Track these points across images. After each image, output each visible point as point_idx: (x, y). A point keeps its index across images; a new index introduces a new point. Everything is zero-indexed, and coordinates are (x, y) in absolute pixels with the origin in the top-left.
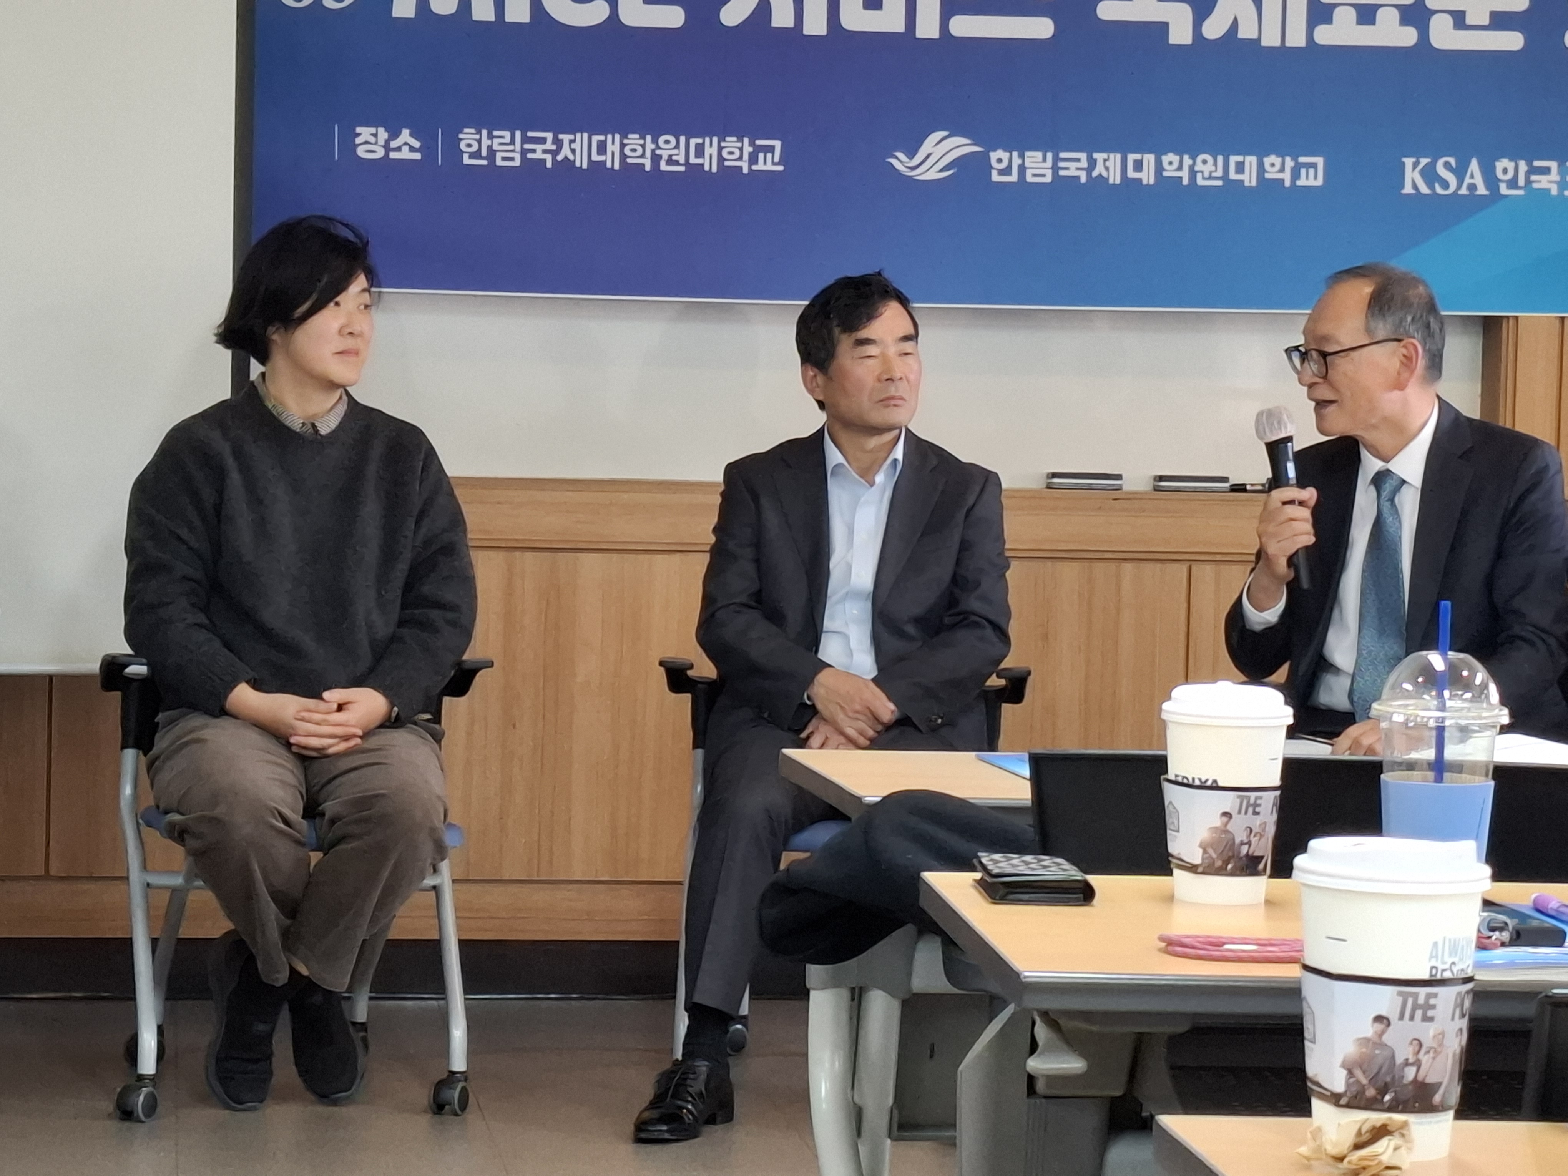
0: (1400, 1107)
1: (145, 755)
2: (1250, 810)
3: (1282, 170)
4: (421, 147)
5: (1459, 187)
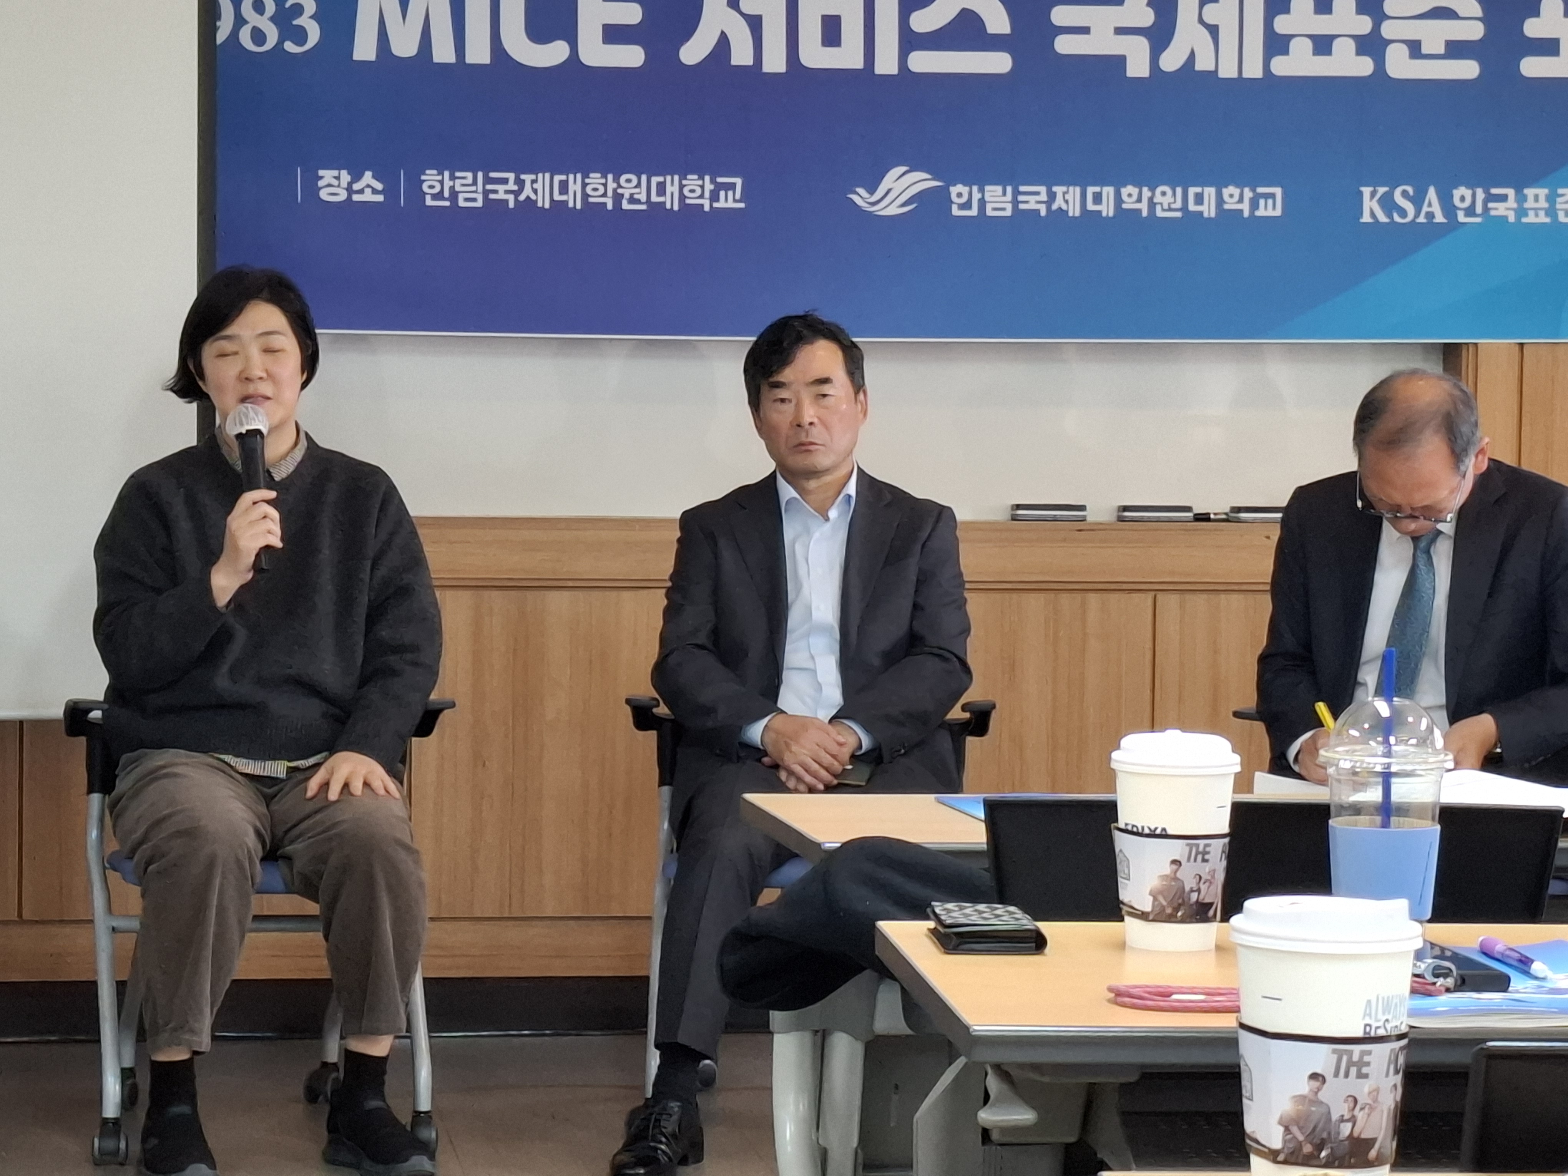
0: (1337, 1163)
2: (1200, 857)
3: (1241, 200)
4: (383, 189)
5: (1417, 215)
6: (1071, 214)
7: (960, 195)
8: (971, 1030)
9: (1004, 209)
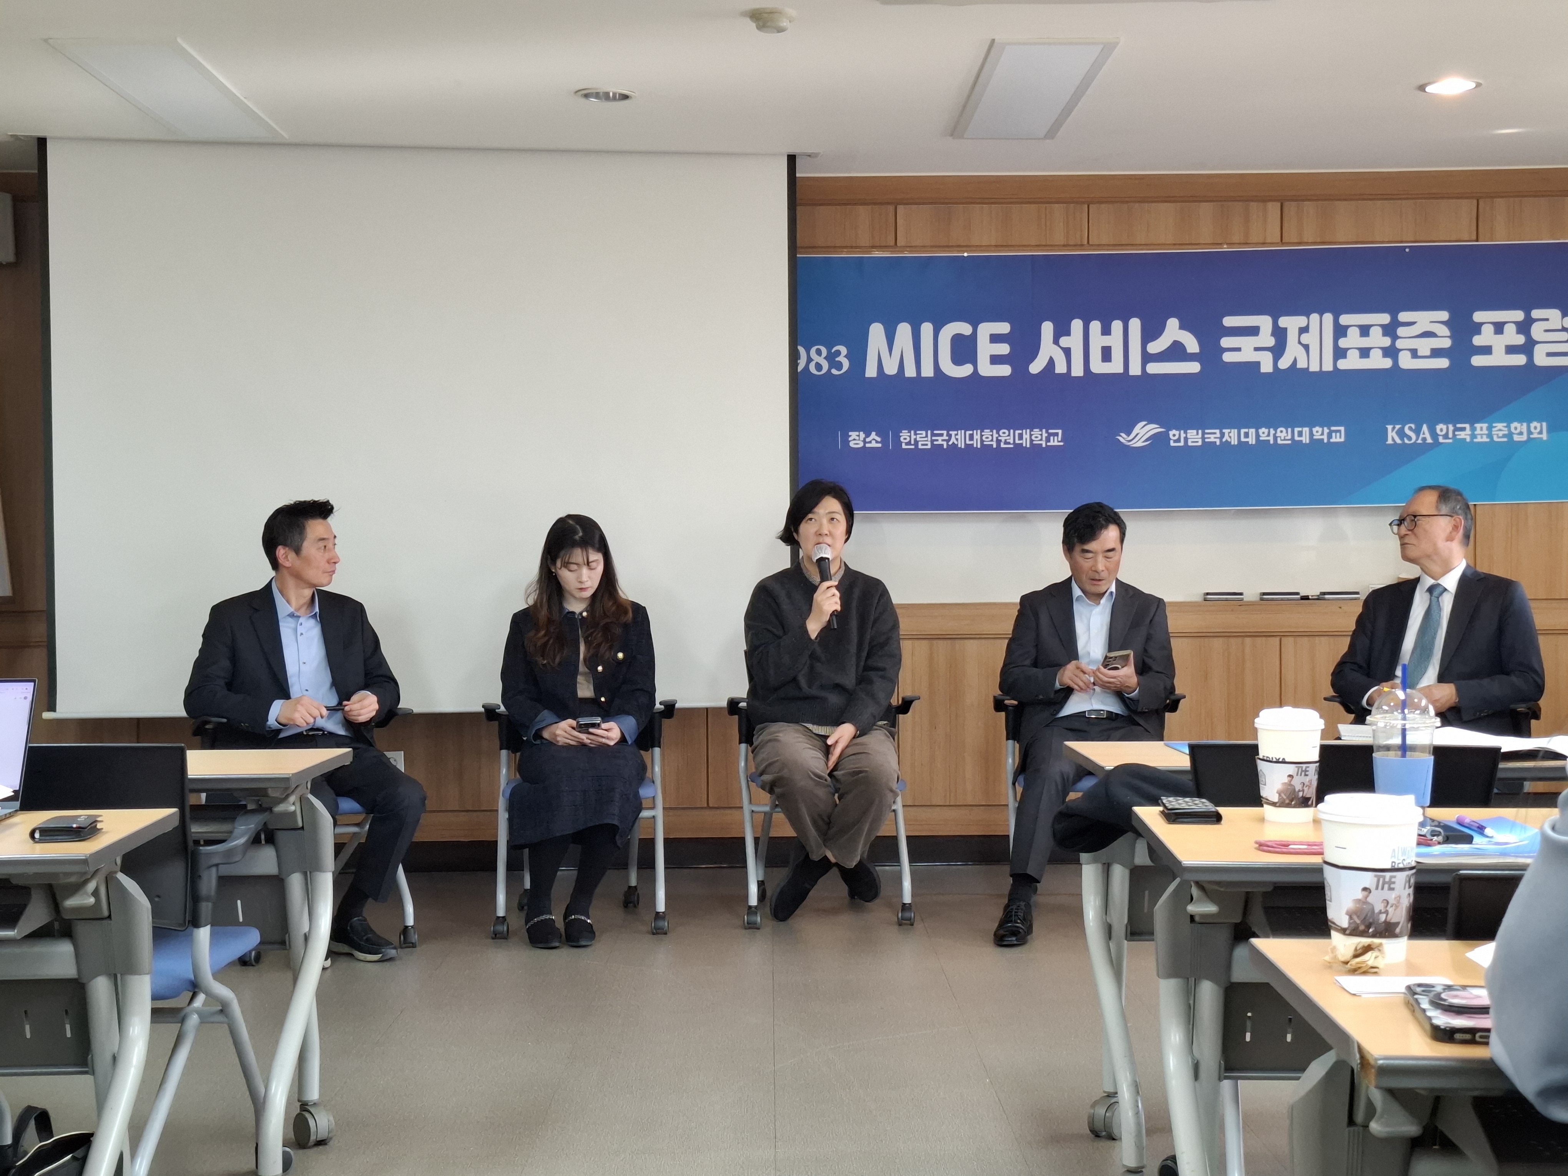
0: (1378, 935)
2: (1303, 773)
3: (1322, 434)
4: (881, 441)
5: (1417, 439)
6: (1233, 443)
7: (1174, 435)
8: (1182, 864)
9: (1197, 442)
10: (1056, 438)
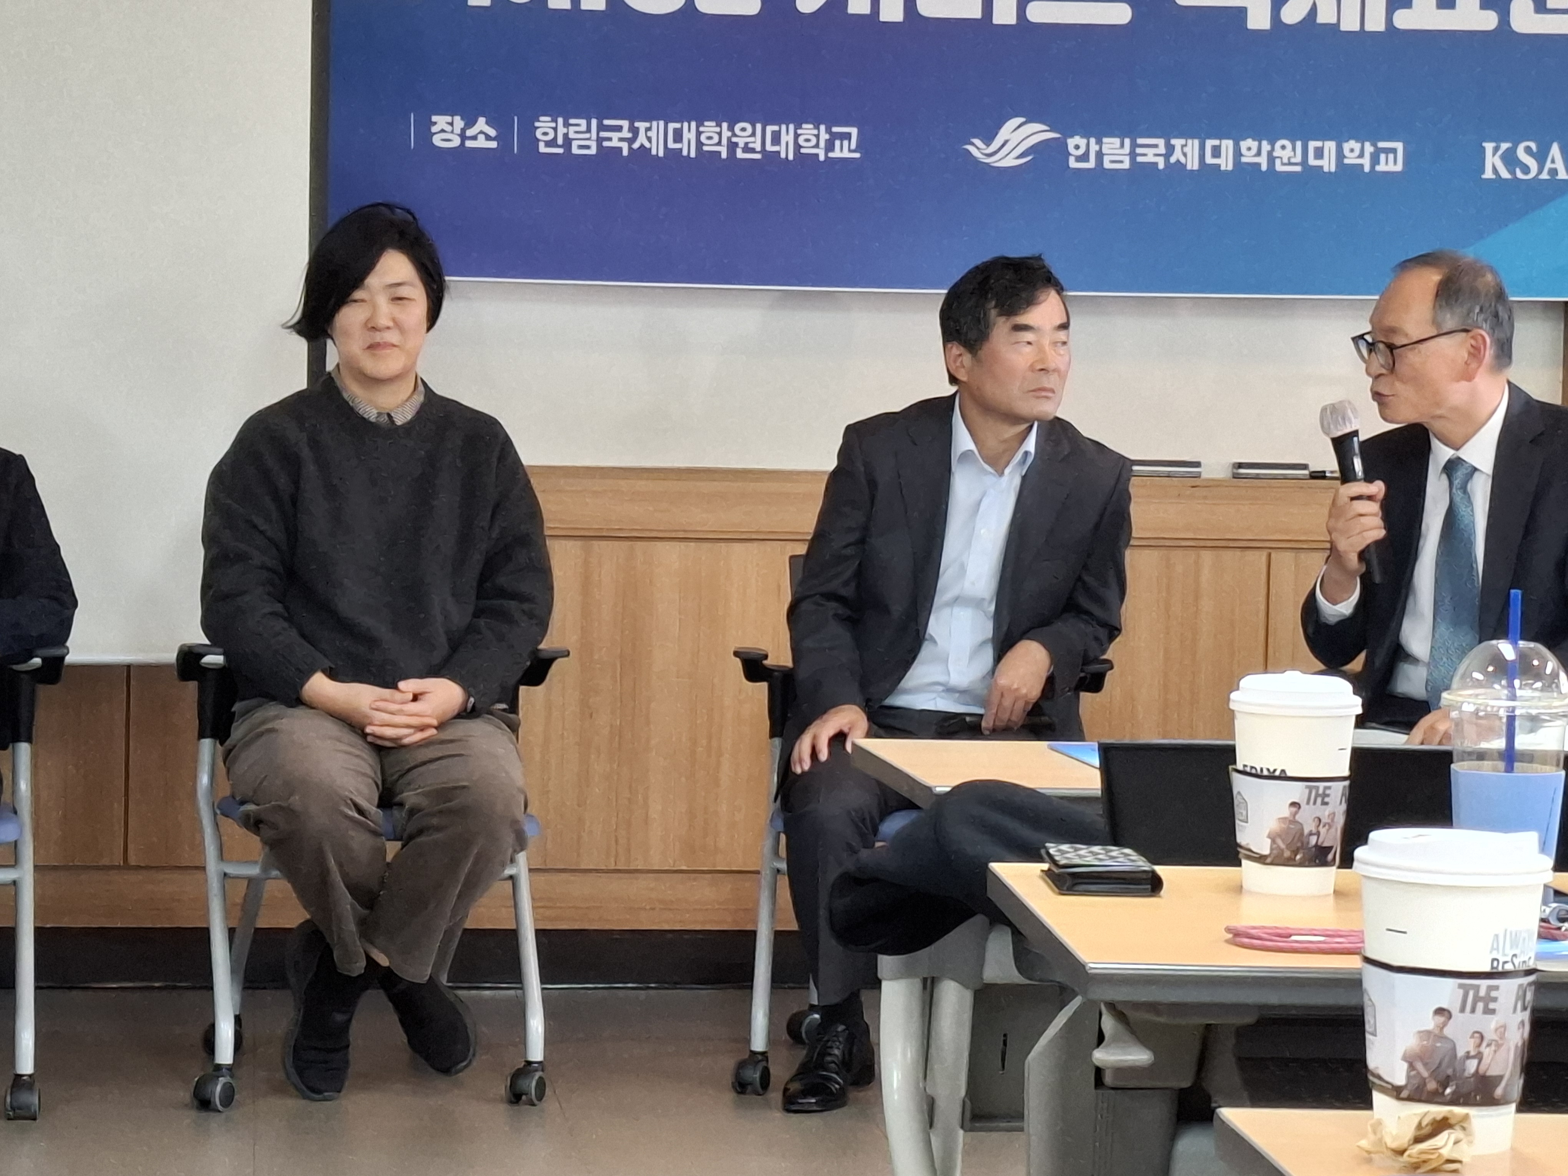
0: (1461, 1101)
1: (222, 744)
2: (1319, 800)
4: (497, 136)
5: (1540, 171)
6: (1189, 167)
7: (1077, 147)
8: (1087, 968)
9: (1121, 162)
10: (846, 143)
